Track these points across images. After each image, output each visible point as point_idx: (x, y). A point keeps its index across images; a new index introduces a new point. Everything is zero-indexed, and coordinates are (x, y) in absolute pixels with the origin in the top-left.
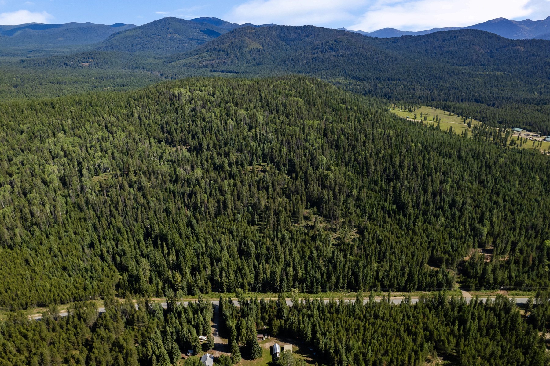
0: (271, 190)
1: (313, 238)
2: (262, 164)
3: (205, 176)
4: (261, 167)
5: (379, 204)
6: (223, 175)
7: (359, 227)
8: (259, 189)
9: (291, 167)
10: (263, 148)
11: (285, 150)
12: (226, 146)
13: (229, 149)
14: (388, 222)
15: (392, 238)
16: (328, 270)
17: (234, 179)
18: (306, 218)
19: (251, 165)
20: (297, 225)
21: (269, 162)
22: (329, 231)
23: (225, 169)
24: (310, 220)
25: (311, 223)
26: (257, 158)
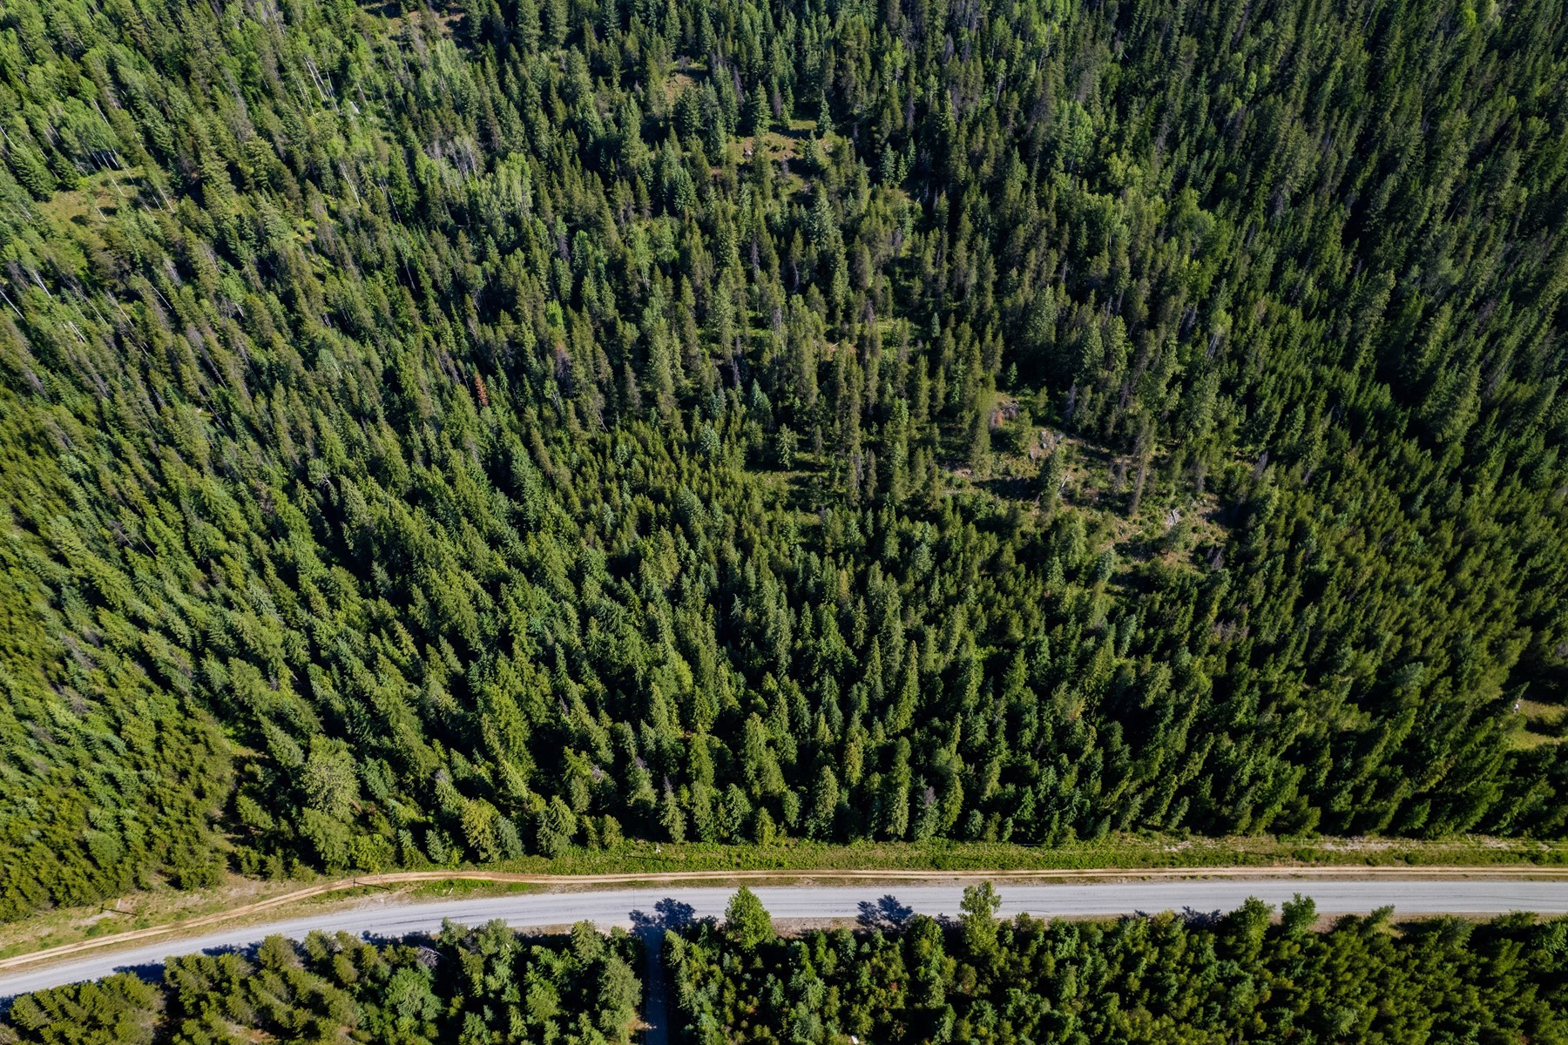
0: (840, 286)
1: (1035, 556)
2: (794, 125)
3: (548, 204)
4: (790, 143)
5: (1318, 379)
6: (622, 192)
7: (1224, 489)
8: (789, 284)
9: (926, 155)
10: (799, 40)
11: (898, 55)
12: (625, 26)
13: (643, 44)
14: (1350, 474)
15: (1370, 562)
16: (1109, 757)
17: (674, 212)
18: (1002, 442)
19: (745, 128)
20: (959, 474)
21: (825, 117)
22: (1099, 508)
23: (633, 162)
24: (1017, 453)
25: (1024, 469)
26: (770, 99)
